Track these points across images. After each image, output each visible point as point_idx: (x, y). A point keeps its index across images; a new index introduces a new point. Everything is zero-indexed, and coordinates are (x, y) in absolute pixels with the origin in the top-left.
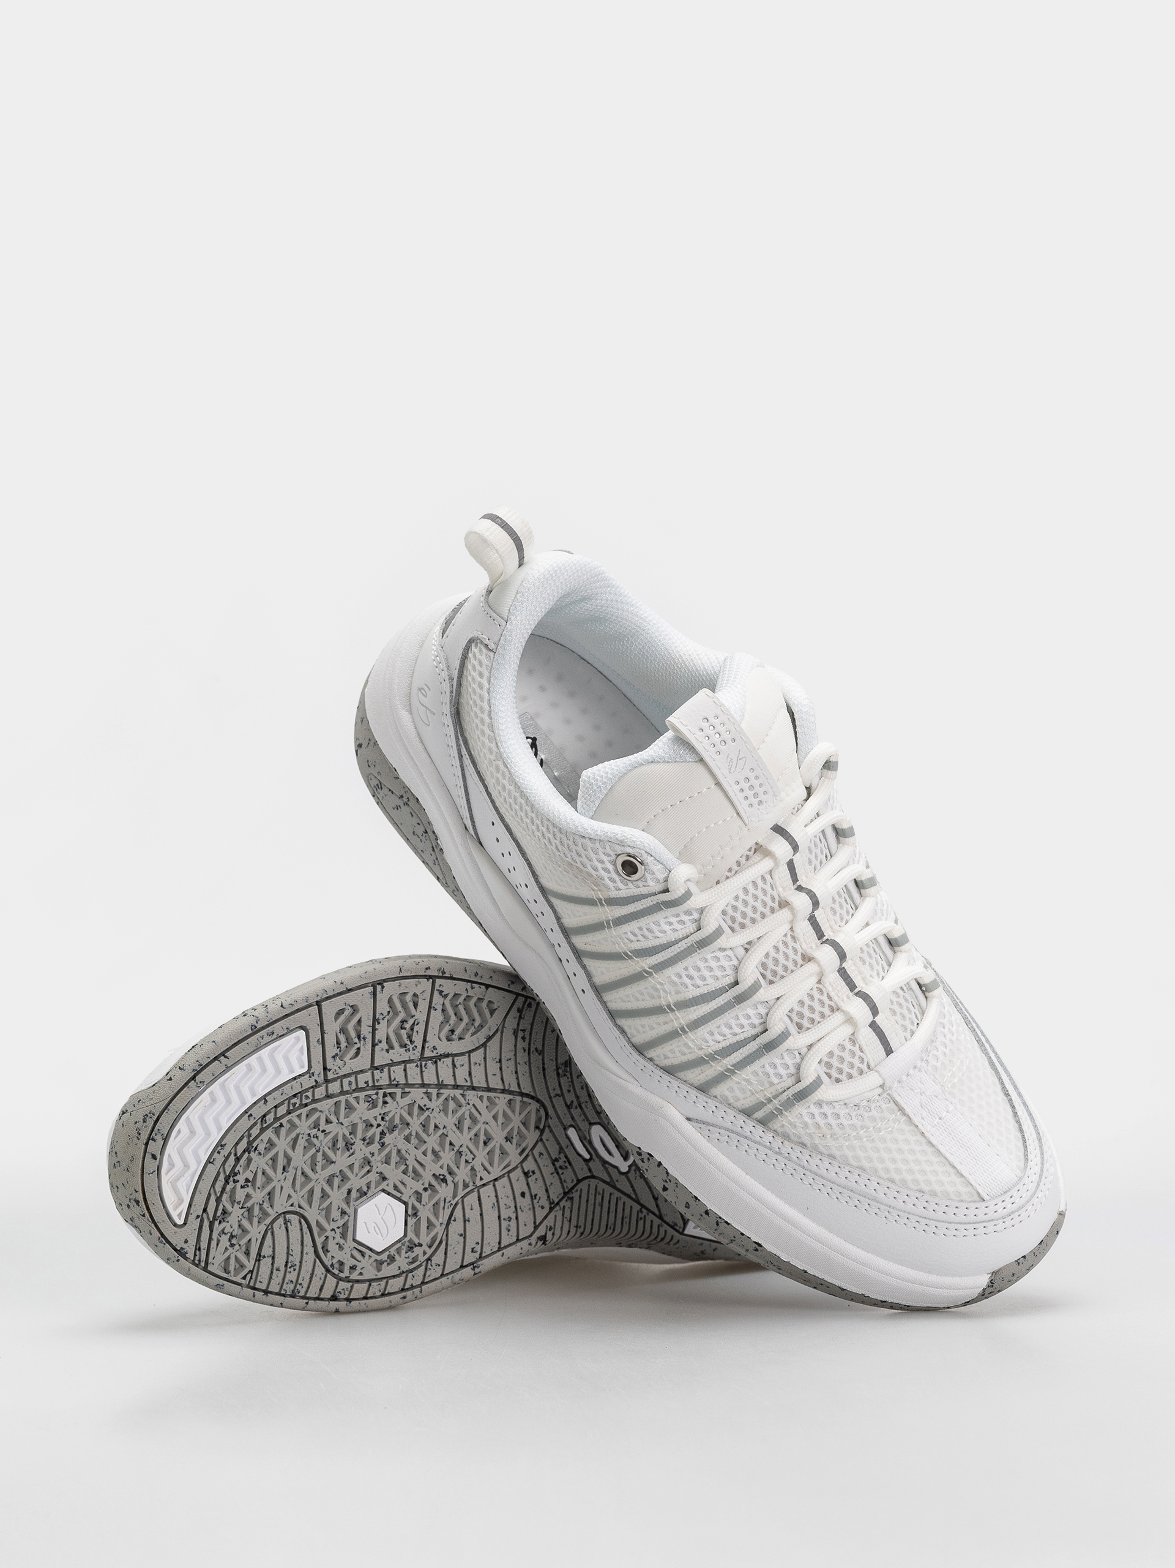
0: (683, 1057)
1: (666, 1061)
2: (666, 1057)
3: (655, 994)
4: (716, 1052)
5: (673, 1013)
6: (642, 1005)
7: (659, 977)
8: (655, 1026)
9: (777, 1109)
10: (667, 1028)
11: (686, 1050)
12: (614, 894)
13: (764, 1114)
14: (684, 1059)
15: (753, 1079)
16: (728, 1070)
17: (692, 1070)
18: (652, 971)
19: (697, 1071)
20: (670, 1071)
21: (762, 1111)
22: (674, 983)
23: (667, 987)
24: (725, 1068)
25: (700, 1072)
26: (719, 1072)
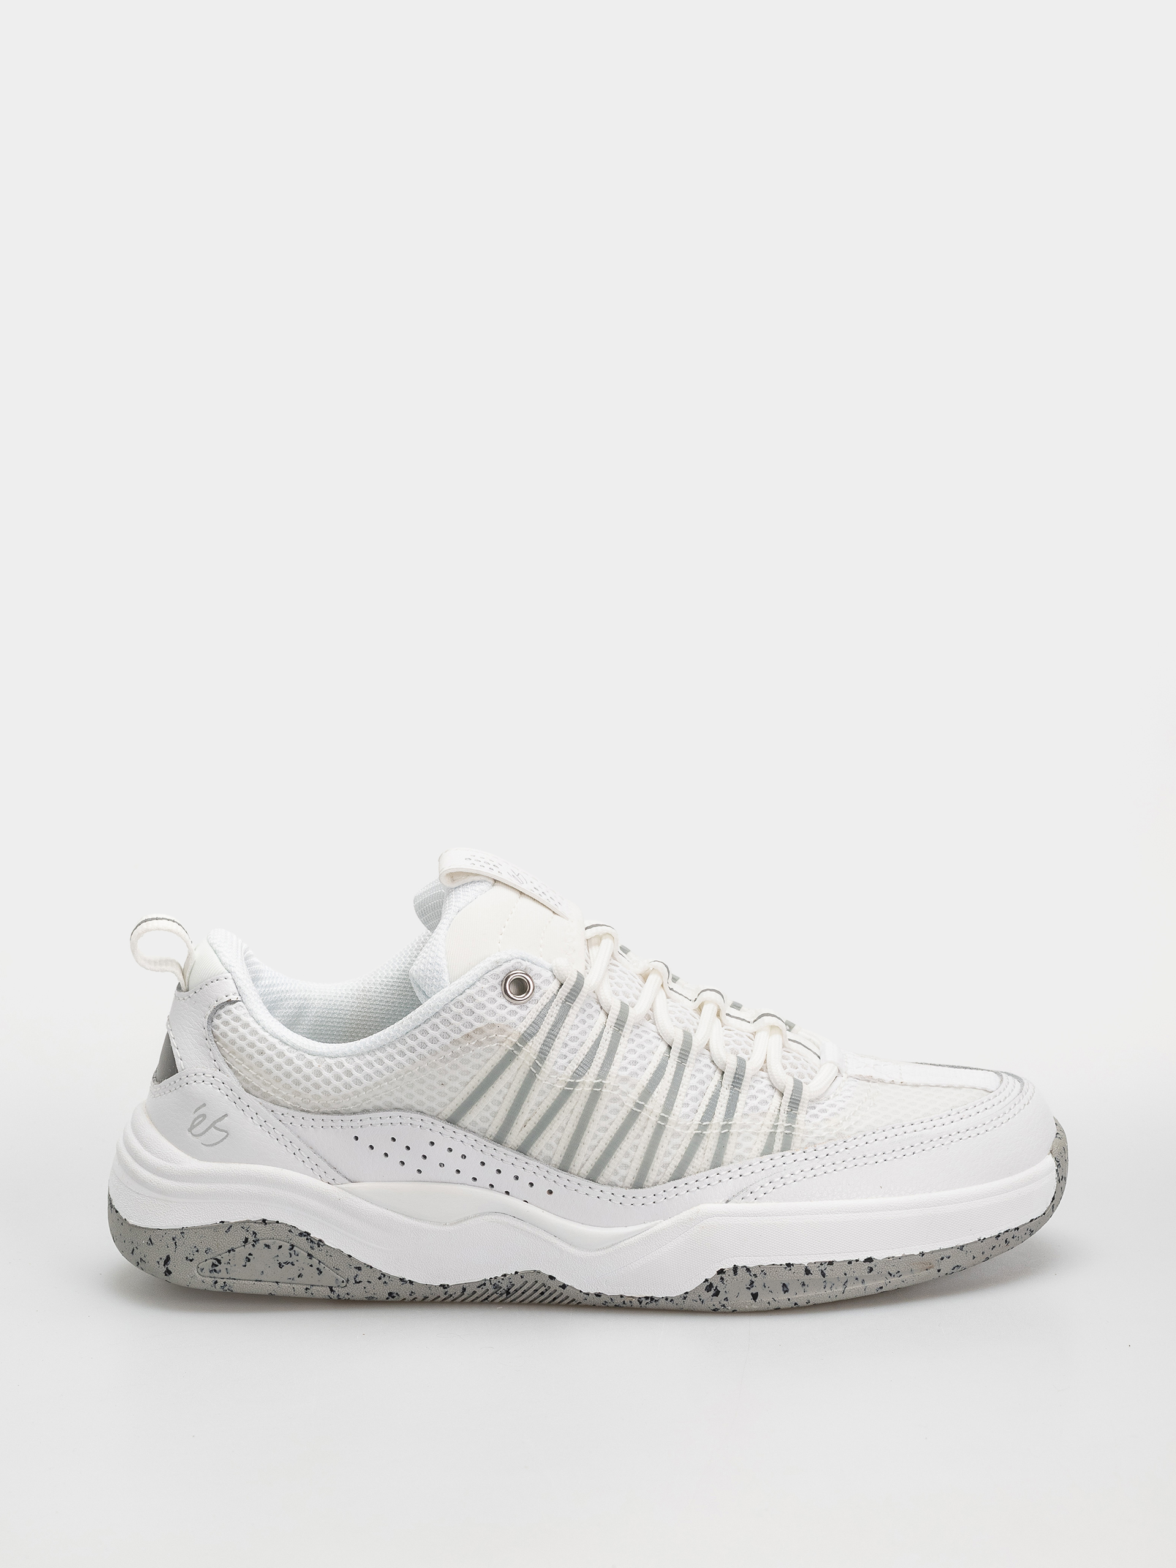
0: (679, 1149)
1: (669, 1169)
2: (666, 1166)
3: (616, 1105)
4: (702, 1120)
5: (644, 1110)
6: (613, 1130)
7: (610, 1081)
8: (637, 1142)
9: (787, 1128)
10: (649, 1132)
11: (677, 1141)
12: (522, 1028)
13: (781, 1142)
14: (682, 1151)
15: (747, 1121)
16: (724, 1127)
17: (696, 1156)
18: (600, 1080)
19: (700, 1152)
20: (679, 1174)
21: (777, 1140)
22: (625, 1080)
23: (624, 1087)
24: (720, 1128)
25: (702, 1151)
26: (718, 1137)
